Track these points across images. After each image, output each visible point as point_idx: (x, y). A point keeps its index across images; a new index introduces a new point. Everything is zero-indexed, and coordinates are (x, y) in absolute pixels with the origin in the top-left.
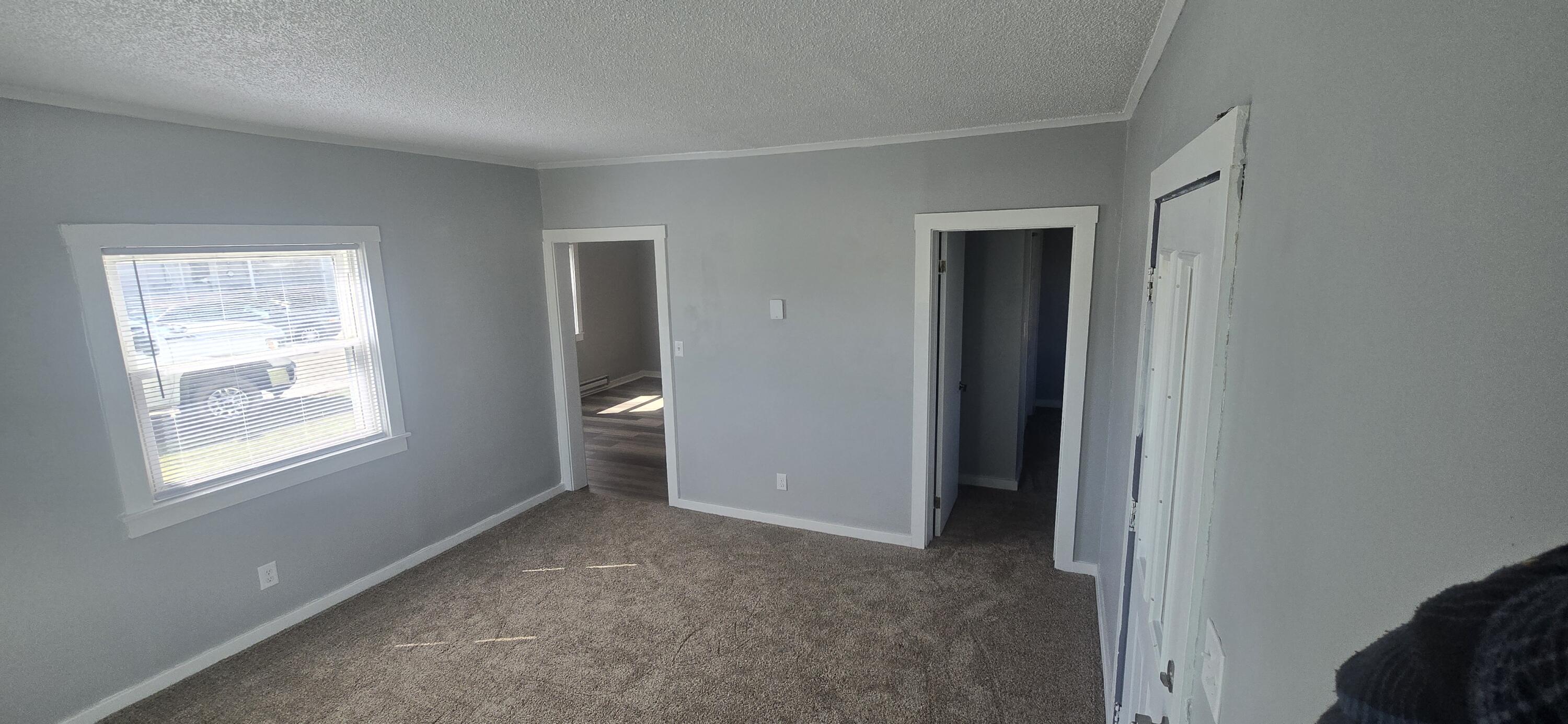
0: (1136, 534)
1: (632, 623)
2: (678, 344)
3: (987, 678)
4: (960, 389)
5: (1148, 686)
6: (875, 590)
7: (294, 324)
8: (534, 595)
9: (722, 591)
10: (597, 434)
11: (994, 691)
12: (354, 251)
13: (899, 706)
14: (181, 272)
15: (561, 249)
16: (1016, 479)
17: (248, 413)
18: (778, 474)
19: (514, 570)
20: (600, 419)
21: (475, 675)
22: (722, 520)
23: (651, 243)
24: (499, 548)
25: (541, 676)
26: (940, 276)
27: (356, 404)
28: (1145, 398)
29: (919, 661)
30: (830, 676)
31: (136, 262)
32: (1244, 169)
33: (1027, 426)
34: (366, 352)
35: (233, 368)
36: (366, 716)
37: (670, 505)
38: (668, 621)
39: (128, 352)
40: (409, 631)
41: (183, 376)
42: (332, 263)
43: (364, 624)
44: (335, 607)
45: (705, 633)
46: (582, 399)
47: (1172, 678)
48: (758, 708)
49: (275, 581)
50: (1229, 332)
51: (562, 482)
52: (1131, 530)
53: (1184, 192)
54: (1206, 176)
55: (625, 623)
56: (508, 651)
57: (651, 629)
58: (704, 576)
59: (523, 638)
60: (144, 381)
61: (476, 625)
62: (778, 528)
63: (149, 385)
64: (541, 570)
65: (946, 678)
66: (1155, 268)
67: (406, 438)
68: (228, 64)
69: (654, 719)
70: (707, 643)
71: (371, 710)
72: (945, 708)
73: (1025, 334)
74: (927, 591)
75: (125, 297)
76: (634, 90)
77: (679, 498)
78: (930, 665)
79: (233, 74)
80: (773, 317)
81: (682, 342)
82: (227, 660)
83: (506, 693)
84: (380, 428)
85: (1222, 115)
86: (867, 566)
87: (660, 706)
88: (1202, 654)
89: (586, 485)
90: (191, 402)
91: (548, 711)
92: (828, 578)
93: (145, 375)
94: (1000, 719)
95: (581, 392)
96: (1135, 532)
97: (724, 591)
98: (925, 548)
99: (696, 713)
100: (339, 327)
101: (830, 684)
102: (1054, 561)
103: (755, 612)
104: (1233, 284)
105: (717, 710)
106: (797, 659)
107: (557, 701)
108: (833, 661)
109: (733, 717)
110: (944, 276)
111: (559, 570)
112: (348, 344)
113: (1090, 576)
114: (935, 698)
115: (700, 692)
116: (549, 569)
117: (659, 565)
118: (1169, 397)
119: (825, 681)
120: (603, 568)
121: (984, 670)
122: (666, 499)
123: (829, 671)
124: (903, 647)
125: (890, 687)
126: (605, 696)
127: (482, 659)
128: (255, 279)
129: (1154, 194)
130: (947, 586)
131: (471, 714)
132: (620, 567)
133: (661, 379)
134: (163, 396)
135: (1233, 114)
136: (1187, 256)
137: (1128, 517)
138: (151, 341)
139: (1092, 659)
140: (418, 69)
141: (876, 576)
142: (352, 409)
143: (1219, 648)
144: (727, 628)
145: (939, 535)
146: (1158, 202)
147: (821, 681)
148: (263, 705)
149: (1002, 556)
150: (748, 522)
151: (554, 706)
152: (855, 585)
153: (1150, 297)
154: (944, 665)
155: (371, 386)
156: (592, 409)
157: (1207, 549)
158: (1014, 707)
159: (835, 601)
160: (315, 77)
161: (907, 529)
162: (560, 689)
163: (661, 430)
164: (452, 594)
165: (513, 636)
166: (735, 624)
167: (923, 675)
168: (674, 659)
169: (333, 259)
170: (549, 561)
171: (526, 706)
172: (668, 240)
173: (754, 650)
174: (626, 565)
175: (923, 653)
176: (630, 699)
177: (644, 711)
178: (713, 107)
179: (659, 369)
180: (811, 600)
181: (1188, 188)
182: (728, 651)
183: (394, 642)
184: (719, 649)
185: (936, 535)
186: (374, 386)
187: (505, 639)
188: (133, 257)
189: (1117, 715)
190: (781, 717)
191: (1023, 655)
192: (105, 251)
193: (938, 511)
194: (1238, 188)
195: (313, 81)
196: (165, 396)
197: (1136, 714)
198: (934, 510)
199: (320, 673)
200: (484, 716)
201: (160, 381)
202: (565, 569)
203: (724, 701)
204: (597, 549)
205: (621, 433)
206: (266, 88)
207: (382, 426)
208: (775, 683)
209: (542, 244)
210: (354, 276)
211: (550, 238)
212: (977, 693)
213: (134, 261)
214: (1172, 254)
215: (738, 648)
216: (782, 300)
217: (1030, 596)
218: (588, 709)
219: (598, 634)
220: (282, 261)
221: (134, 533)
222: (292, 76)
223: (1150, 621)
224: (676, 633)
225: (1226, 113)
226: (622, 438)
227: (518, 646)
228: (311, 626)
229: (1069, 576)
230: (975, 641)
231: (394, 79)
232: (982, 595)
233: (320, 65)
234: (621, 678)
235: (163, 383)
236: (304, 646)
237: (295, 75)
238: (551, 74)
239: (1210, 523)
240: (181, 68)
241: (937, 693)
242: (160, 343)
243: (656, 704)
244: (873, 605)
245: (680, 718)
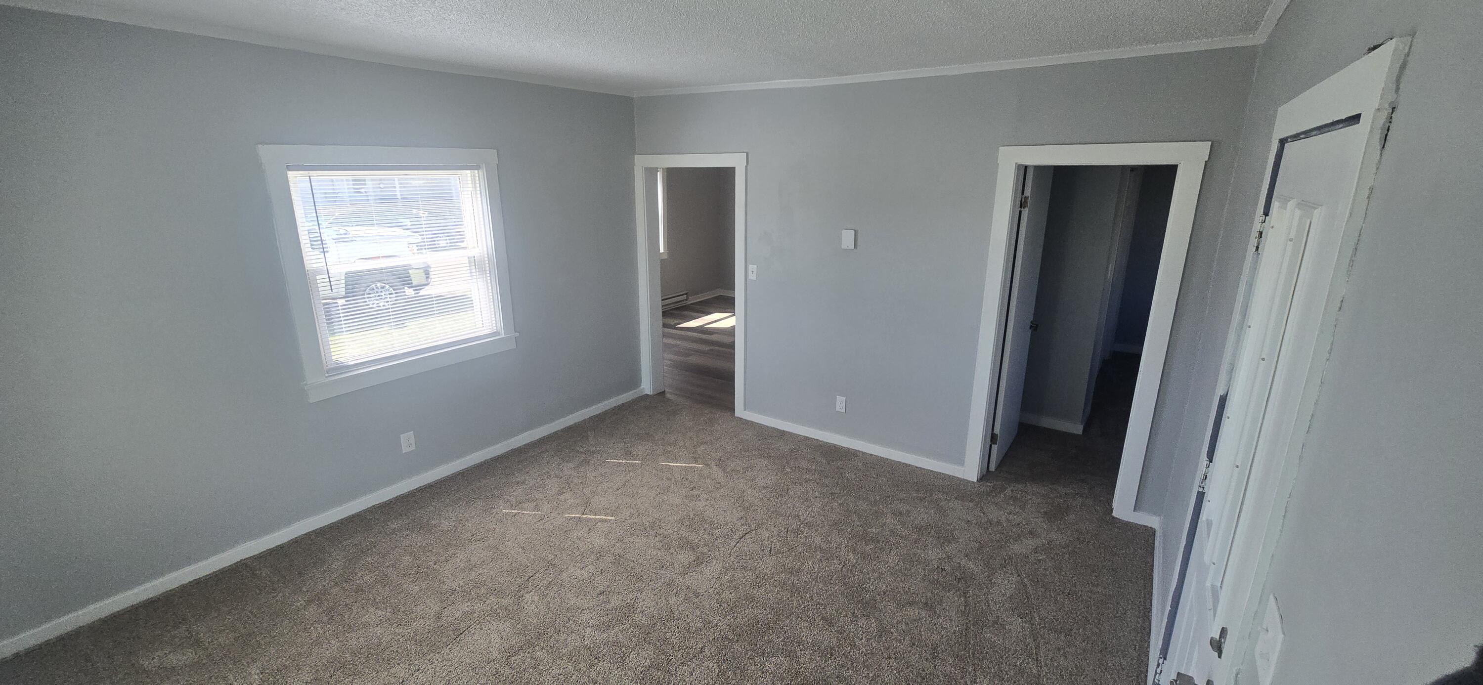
0: (1205, 495)
1: (695, 517)
2: (752, 267)
3: (1027, 611)
4: (1030, 328)
5: (1197, 648)
6: (922, 515)
7: (429, 234)
8: (615, 482)
9: (778, 499)
10: (676, 346)
11: (1032, 625)
12: (476, 171)
13: (935, 624)
14: (346, 187)
15: (651, 173)
16: (1081, 423)
17: (394, 308)
18: (837, 396)
19: (599, 458)
20: (678, 332)
21: (564, 543)
22: (782, 434)
23: (732, 170)
24: (587, 438)
25: (617, 552)
26: (1020, 212)
27: (476, 306)
28: (1235, 355)
29: (959, 586)
30: (871, 587)
31: (311, 177)
32: (1392, 113)
33: (1101, 370)
34: (484, 261)
35: (382, 270)
36: (479, 565)
37: (736, 416)
38: (728, 518)
39: (307, 252)
40: (513, 499)
41: (346, 274)
42: (458, 181)
43: (479, 489)
44: (458, 473)
45: (760, 533)
46: (663, 312)
47: (1223, 645)
48: (802, 606)
49: (413, 448)
50: (1343, 297)
51: (642, 387)
52: (1201, 490)
53: (1314, 133)
54: (1344, 118)
55: (689, 516)
56: (591, 527)
57: (712, 523)
58: (762, 483)
59: (604, 517)
60: (318, 277)
61: (567, 501)
62: (834, 447)
63: (322, 280)
64: (621, 461)
65: (985, 606)
66: (1268, 216)
67: (516, 337)
68: (378, 4)
69: (710, 601)
70: (761, 543)
71: (482, 560)
72: (981, 633)
73: (1110, 275)
74: (975, 521)
75: (304, 206)
76: (723, 20)
77: (745, 410)
78: (971, 591)
79: (381, 13)
80: (844, 246)
81: (756, 266)
82: (378, 506)
83: (588, 561)
84: (495, 328)
85: (1375, 47)
86: (917, 491)
87: (715, 591)
88: (1259, 628)
89: (663, 390)
90: (353, 296)
91: (622, 582)
92: (878, 498)
93: (317, 272)
94: (1036, 652)
95: (663, 306)
96: (1205, 493)
97: (779, 499)
98: (977, 481)
99: (746, 602)
100: (463, 238)
101: (870, 594)
102: (1113, 509)
103: (806, 521)
104: (1358, 244)
105: (765, 603)
106: (842, 568)
107: (629, 574)
108: (876, 575)
109: (780, 610)
110: (1026, 212)
111: (635, 463)
112: (471, 254)
113: (1151, 528)
114: (972, 622)
115: (751, 584)
116: (628, 462)
117: (722, 468)
118: (1263, 359)
119: (866, 591)
120: (673, 466)
121: (1024, 604)
122: (733, 410)
123: (871, 583)
124: (945, 571)
125: (927, 605)
126: (669, 576)
127: (570, 530)
128: (400, 191)
129: (1280, 132)
130: (996, 520)
131: (560, 575)
132: (688, 466)
133: (734, 298)
134: (332, 289)
135: (1388, 48)
136: (1307, 206)
137: (1199, 476)
138: (322, 240)
139: (1141, 609)
140: (531, 5)
141: (925, 502)
142: (473, 307)
143: (1279, 626)
144: (780, 532)
145: (993, 470)
146: (1283, 142)
147: (863, 590)
148: (404, 545)
149: (1057, 497)
150: (807, 438)
151: (627, 578)
152: (904, 508)
153: (1257, 248)
154: (985, 594)
155: (488, 291)
156: (671, 321)
157: (1281, 524)
158: (1052, 643)
159: (883, 520)
160: (446, 14)
161: (961, 462)
162: (632, 564)
163: (732, 346)
164: (548, 473)
165: (595, 515)
166: (787, 529)
167: (963, 599)
168: (730, 553)
169: (459, 179)
170: (628, 454)
171: (604, 574)
172: (748, 168)
173: (803, 554)
174: (694, 465)
175: (963, 578)
176: (690, 582)
177: (702, 594)
178: (799, 36)
179: (733, 288)
180: (859, 516)
181: (1322, 129)
182: (779, 552)
183: (501, 507)
184: (771, 549)
185: (990, 470)
186: (490, 291)
187: (589, 516)
188: (309, 173)
189: (1160, 667)
190: (822, 617)
191: (1067, 595)
192: (289, 168)
193: (995, 448)
194: (1381, 134)
195: (444, 18)
196: (333, 290)
197: (1178, 673)
198: (991, 446)
199: (445, 525)
200: (570, 577)
201: (329, 278)
202: (642, 463)
203: (772, 595)
204: (669, 449)
205: (696, 346)
206: (407, 25)
207: (496, 326)
208: (820, 587)
209: (634, 168)
210: (476, 194)
211: (641, 162)
212: (1016, 625)
213: (310, 176)
214: (1290, 204)
215: (788, 551)
216: (855, 231)
217: (1082, 539)
218: (654, 585)
219: (667, 522)
220: (419, 179)
221: (313, 399)
222: (428, 14)
223: (1208, 584)
224: (734, 530)
225: (1380, 45)
226: (697, 351)
227: (599, 524)
228: (439, 486)
229: (1127, 526)
230: (1019, 576)
231: (510, 15)
232: (1031, 533)
233: (449, 4)
234: (684, 562)
235: (331, 280)
236: (434, 502)
237: (430, 13)
238: (647, 7)
239: (1289, 498)
240: (342, 9)
241: (974, 619)
242: (330, 244)
243: (713, 589)
244: (919, 529)
245: (733, 604)
